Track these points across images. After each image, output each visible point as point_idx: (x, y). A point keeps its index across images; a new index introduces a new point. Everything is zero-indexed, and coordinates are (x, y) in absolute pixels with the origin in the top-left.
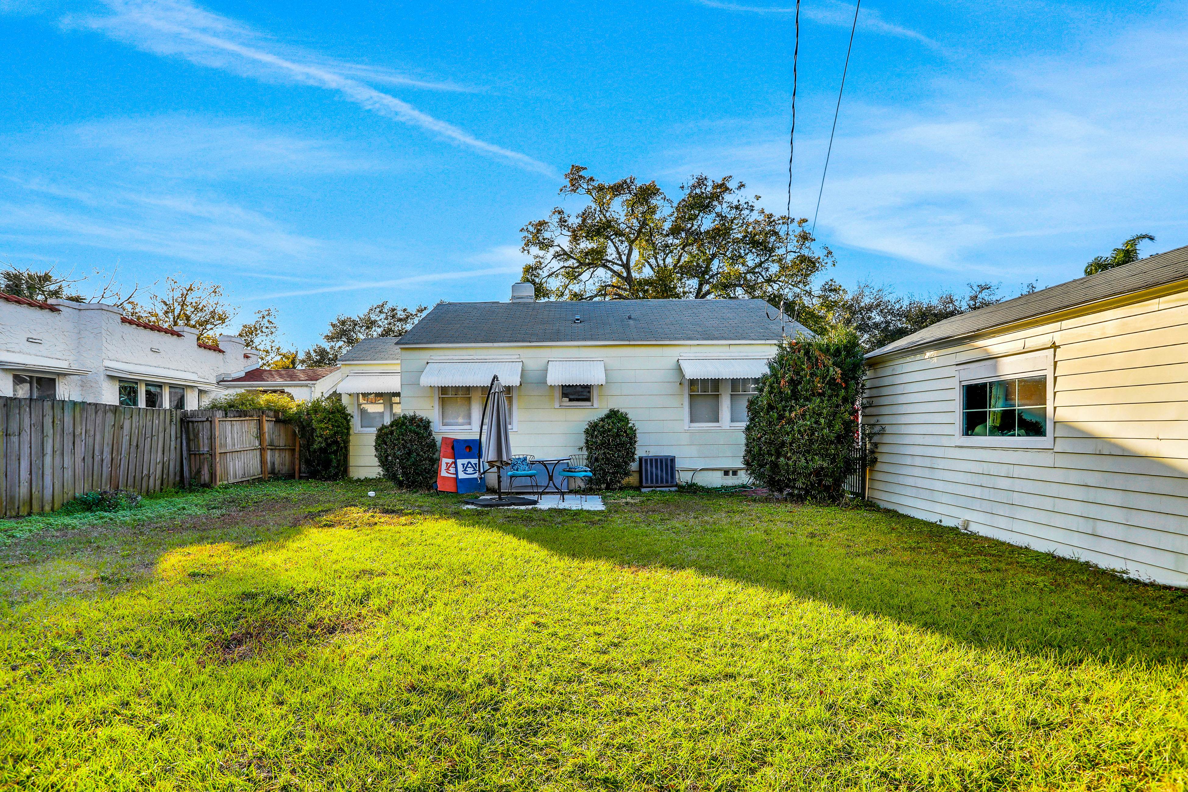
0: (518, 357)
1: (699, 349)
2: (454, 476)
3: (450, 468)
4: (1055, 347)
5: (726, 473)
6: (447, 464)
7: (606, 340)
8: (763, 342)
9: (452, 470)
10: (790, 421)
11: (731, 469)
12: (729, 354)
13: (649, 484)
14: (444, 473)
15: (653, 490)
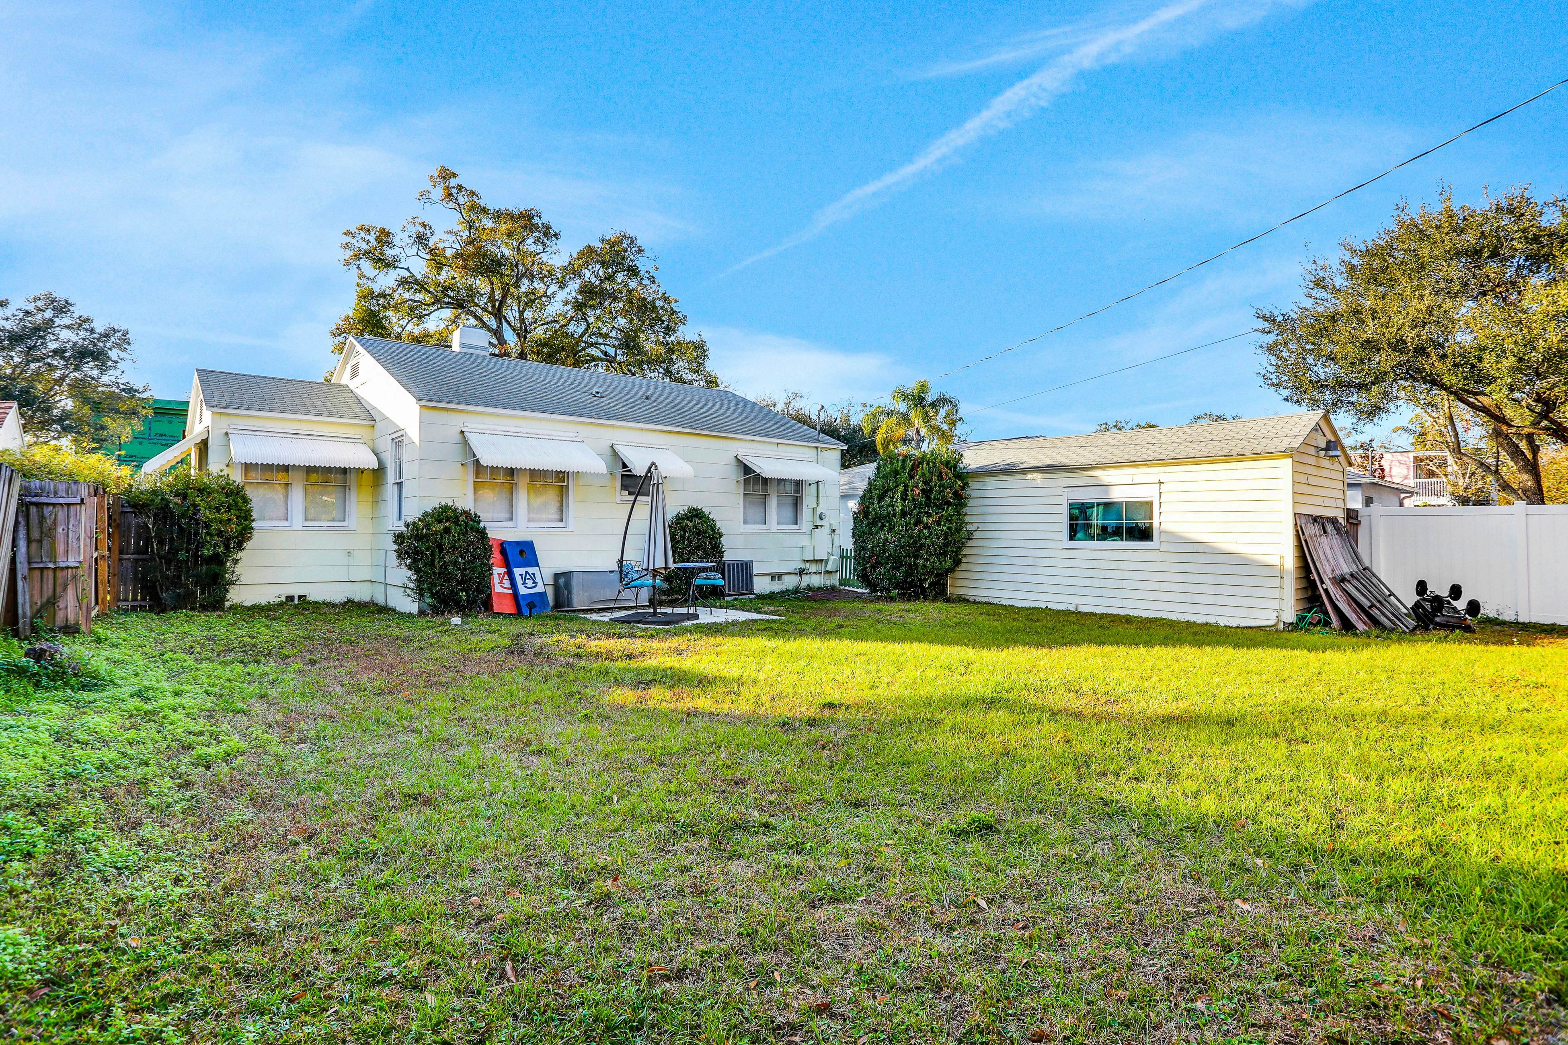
0: (576, 435)
1: (754, 445)
2: (510, 591)
3: (504, 581)
4: (1160, 483)
5: (773, 578)
6: (499, 574)
7: (670, 425)
8: (805, 444)
9: (507, 584)
10: (926, 526)
11: (776, 574)
12: (777, 453)
13: (732, 593)
14: (498, 589)
15: (736, 599)
